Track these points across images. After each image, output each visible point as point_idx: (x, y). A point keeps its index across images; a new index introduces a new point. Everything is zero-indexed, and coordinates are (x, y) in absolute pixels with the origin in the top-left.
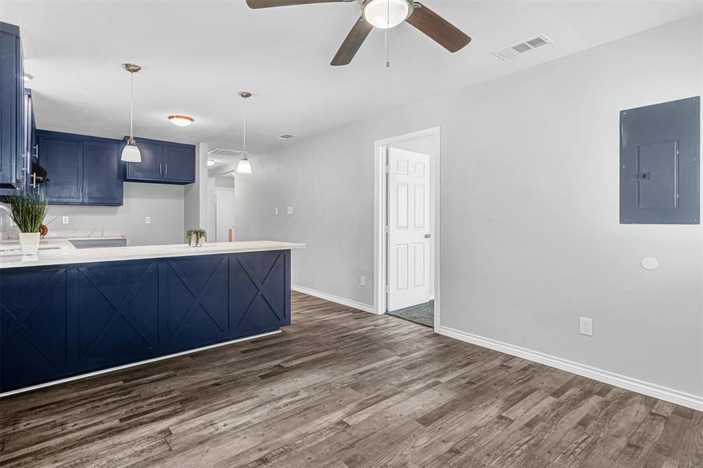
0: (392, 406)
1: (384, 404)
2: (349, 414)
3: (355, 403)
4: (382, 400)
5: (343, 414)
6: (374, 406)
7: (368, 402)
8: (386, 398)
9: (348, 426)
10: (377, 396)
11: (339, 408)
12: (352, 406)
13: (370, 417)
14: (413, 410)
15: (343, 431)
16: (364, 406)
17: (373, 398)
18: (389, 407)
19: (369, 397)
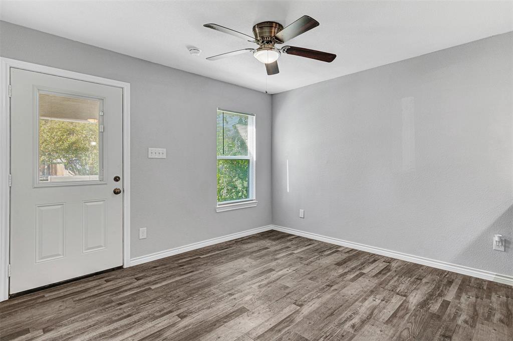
0: (266, 321)
1: (273, 322)
2: (297, 312)
3: (297, 322)
4: (275, 326)
5: (302, 312)
6: (281, 320)
7: (286, 324)
8: (272, 329)
9: (295, 303)
10: (280, 331)
11: (308, 316)
12: (298, 319)
13: (282, 311)
14: (249, 318)
15: (296, 300)
16: (289, 319)
17: (283, 328)
18: (268, 320)
19: (286, 329)
